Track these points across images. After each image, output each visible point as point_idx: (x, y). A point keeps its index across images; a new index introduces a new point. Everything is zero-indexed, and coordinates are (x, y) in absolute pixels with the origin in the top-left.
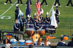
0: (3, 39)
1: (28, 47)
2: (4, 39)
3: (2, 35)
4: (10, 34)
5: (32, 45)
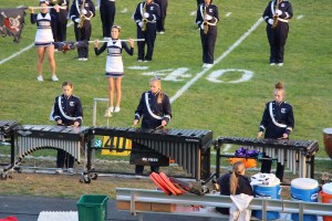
0: (217, 174)
2: (221, 175)
3: (213, 153)
4: (251, 150)
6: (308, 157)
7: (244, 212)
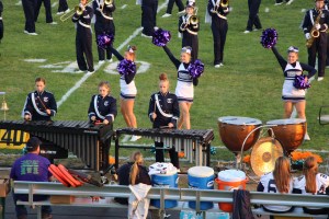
0: (116, 165)
1: (231, 200)
5: (247, 193)
6: (204, 146)
7: (143, 202)
